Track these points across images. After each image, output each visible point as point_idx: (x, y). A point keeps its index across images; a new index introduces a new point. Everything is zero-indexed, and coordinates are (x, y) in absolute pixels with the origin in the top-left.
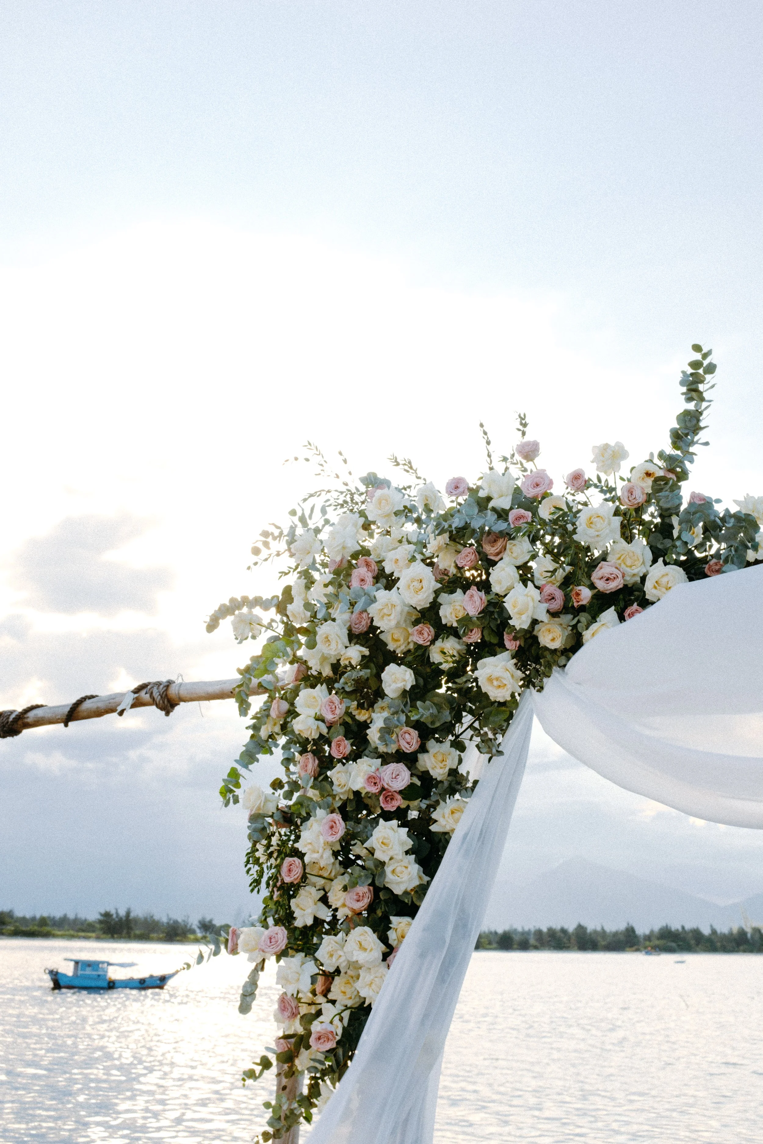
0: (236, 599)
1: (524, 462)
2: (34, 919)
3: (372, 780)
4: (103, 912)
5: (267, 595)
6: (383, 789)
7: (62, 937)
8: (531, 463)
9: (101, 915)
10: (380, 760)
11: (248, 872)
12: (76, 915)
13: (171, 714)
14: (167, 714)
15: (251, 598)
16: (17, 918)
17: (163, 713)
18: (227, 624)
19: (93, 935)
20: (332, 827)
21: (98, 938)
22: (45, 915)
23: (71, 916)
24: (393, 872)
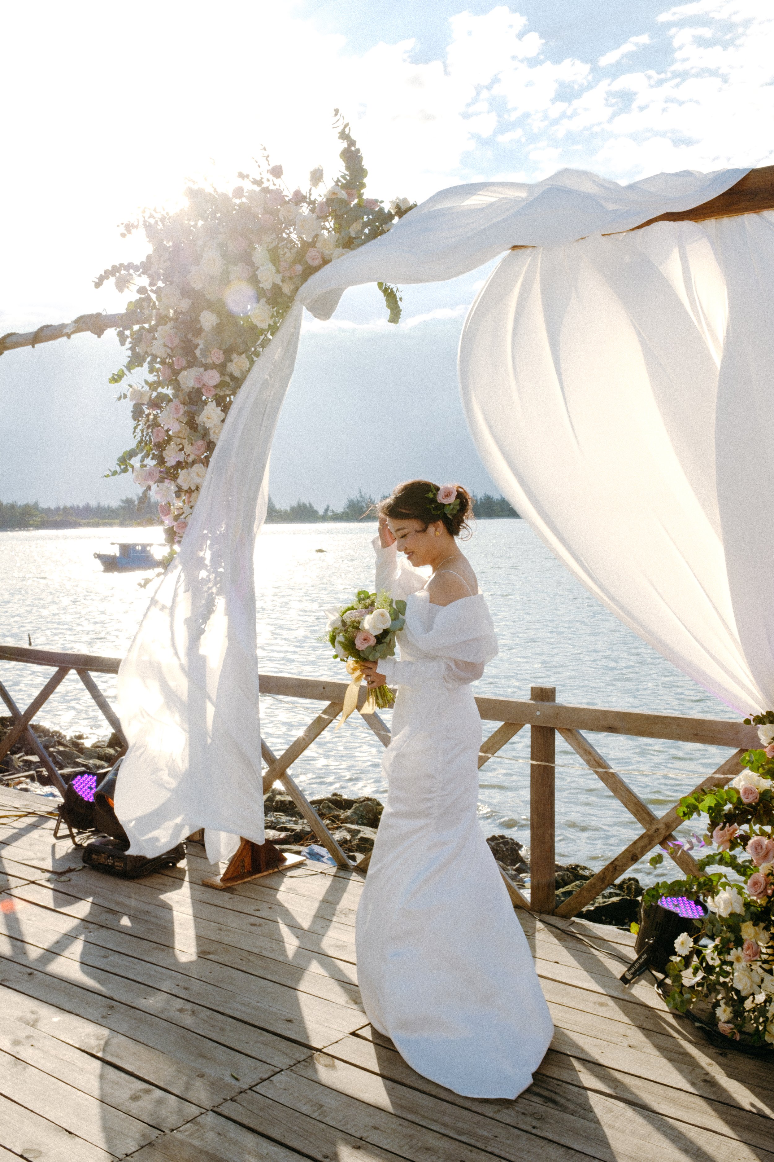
0: (116, 266)
1: (274, 179)
2: (58, 509)
3: (199, 379)
4: (124, 498)
5: (137, 262)
6: (204, 385)
7: (89, 525)
8: (279, 179)
9: (123, 501)
10: (203, 369)
11: (135, 437)
12: (99, 504)
13: (102, 336)
14: (99, 337)
15: (126, 264)
16: (42, 509)
17: (96, 336)
18: (110, 282)
19: (118, 521)
20: (176, 409)
21: (122, 524)
22: (68, 505)
23: (93, 504)
24: (214, 432)
